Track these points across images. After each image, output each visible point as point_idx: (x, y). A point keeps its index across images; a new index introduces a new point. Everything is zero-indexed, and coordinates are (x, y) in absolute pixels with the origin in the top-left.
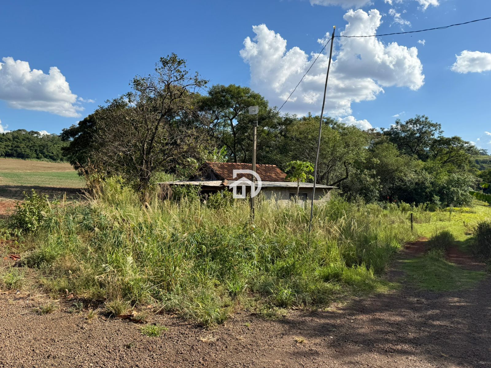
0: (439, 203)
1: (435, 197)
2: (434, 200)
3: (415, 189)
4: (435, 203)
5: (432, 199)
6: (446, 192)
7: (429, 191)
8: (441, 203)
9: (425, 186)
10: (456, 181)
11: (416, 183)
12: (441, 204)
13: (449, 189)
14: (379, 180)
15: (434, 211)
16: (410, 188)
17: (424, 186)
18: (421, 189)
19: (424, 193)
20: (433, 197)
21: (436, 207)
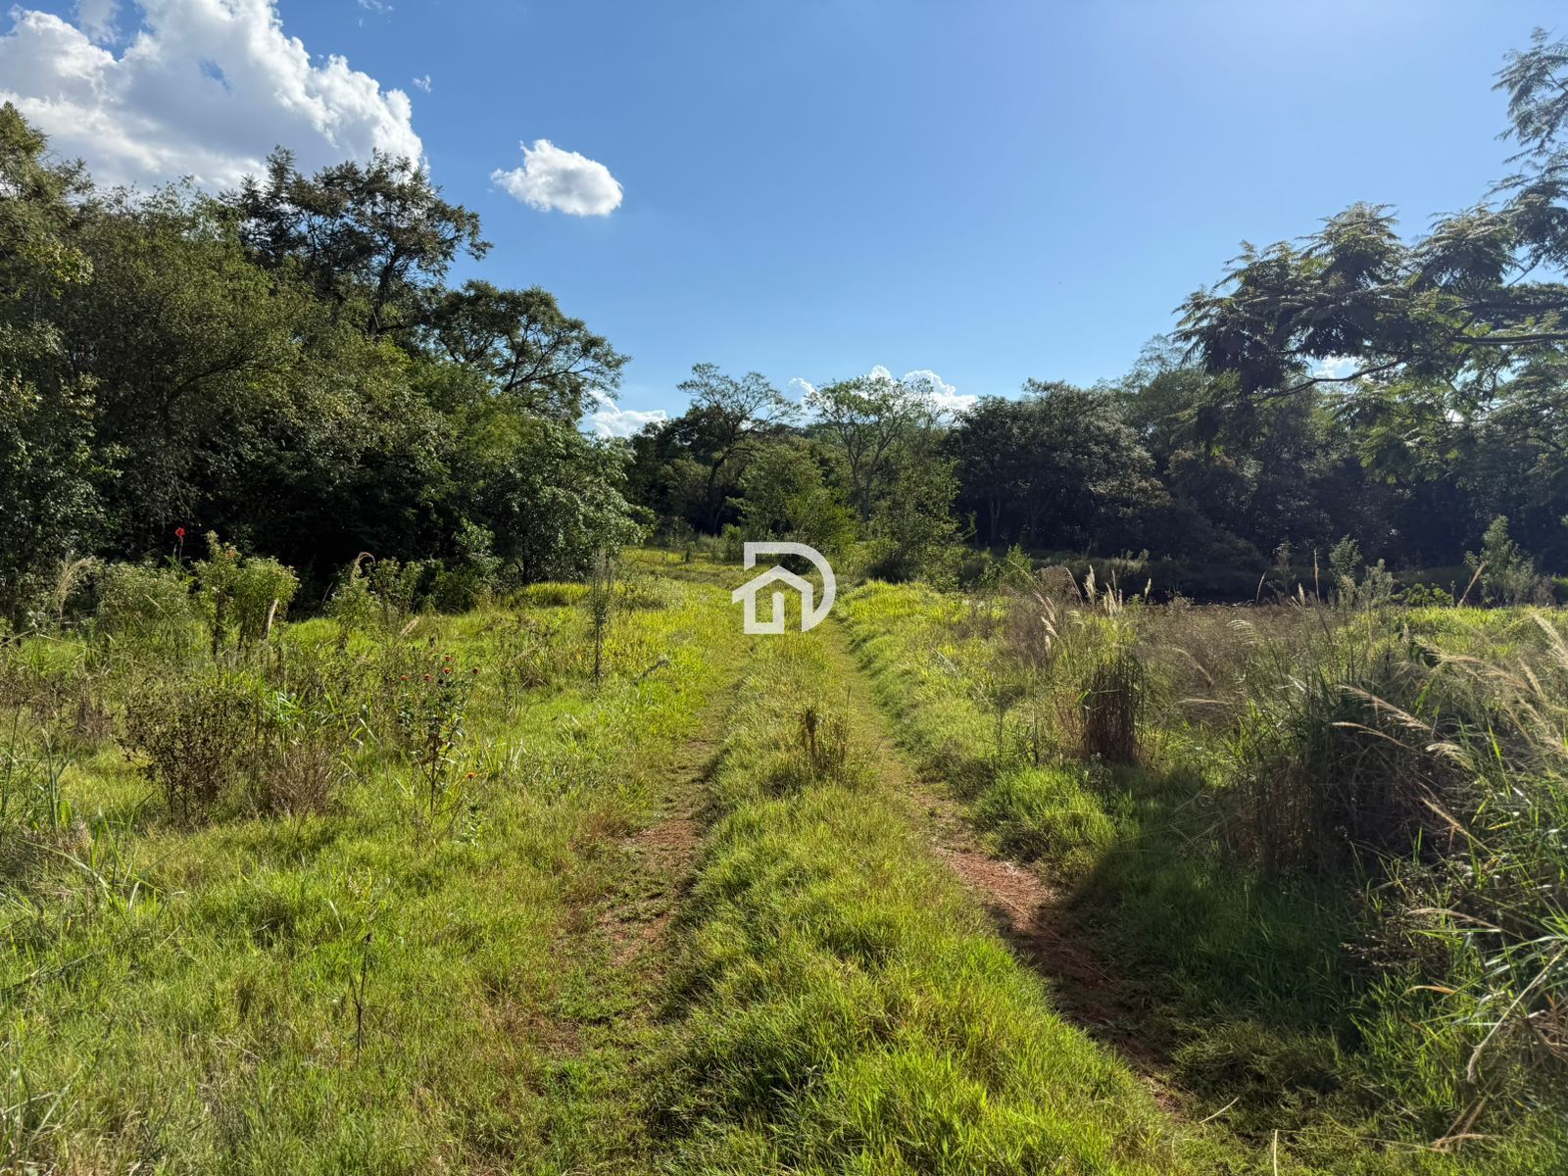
0: (489, 562)
1: (471, 528)
2: (466, 549)
3: (359, 489)
4: (469, 564)
5: (454, 543)
6: (522, 506)
7: (437, 497)
8: (498, 561)
9: (413, 470)
10: (558, 456)
11: (370, 458)
12: (498, 571)
13: (533, 492)
14: (89, 401)
15: (467, 606)
16: (331, 482)
17: (407, 473)
18: (394, 486)
19: (410, 512)
20: (462, 530)
21: (477, 583)
